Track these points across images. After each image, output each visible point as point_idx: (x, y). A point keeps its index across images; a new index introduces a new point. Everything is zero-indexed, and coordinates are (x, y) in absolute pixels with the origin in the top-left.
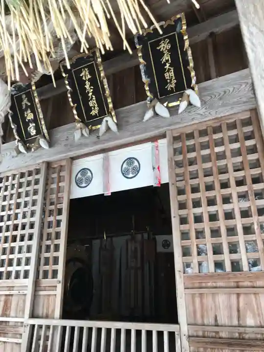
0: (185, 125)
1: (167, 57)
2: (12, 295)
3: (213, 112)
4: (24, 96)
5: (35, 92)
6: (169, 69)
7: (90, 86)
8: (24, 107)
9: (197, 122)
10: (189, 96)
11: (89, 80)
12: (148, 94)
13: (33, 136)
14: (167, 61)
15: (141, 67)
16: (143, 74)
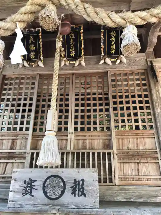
0: (117, 70)
1: (113, 39)
2: (17, 139)
3: (130, 67)
4: (31, 37)
5: (41, 36)
6: (113, 44)
7: (73, 42)
8: (30, 42)
9: (123, 70)
10: (121, 58)
11: (73, 39)
12: (103, 53)
13: (32, 59)
14: (113, 41)
15: (102, 39)
16: (102, 43)
